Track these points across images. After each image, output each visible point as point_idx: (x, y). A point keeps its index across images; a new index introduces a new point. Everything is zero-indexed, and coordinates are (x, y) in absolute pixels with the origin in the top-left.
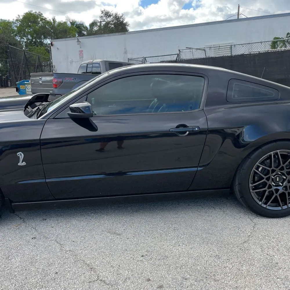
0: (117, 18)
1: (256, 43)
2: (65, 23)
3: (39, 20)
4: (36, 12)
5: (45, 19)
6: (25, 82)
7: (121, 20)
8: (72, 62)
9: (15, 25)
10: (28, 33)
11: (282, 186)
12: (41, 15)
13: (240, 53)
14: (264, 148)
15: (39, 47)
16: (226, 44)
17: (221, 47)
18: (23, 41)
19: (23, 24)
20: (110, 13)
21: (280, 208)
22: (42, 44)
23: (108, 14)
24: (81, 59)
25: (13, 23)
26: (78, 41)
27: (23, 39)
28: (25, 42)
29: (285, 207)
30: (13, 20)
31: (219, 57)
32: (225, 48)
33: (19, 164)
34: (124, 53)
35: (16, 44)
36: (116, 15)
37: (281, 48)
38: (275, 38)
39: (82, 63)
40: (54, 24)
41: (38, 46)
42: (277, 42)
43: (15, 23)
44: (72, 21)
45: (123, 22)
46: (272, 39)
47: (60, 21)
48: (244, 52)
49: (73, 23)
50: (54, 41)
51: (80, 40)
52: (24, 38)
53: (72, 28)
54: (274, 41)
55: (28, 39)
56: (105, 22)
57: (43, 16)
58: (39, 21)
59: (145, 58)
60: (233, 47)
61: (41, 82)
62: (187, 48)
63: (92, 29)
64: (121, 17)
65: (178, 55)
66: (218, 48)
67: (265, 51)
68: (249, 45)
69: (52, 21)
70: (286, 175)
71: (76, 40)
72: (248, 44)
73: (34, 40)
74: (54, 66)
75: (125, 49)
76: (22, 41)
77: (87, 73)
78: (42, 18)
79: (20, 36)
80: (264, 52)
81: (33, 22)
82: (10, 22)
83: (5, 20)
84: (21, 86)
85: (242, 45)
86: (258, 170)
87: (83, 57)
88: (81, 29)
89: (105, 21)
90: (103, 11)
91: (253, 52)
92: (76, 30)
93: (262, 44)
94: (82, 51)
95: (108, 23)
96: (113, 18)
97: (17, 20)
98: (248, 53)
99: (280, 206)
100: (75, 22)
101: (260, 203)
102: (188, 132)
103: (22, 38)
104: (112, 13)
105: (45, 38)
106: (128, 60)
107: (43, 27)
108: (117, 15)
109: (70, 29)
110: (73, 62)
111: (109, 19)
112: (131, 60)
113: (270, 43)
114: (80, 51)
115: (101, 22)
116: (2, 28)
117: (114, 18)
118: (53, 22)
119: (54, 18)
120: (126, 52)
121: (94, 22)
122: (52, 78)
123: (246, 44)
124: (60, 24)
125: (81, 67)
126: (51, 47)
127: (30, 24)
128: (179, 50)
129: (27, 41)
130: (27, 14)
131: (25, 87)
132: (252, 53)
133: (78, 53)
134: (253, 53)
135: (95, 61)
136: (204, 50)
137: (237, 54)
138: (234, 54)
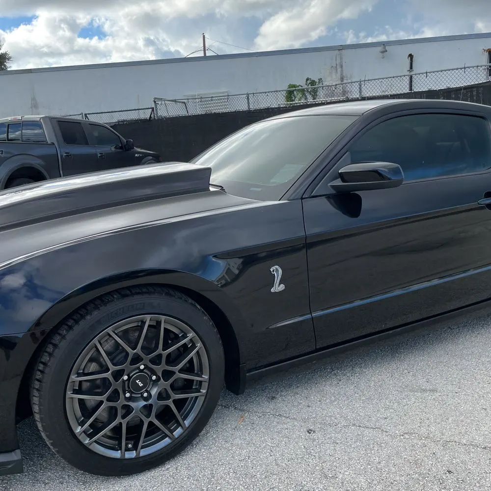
13: (264, 105)
16: (221, 93)
17: (214, 98)
31: (228, 112)
32: (221, 99)
34: (31, 107)
37: (300, 100)
38: (291, 86)
42: (293, 91)
46: (286, 88)
48: (269, 105)
54: (289, 91)
59: (86, 115)
60: (252, 97)
65: (153, 110)
66: (210, 99)
68: (277, 93)
72: (274, 92)
75: (34, 99)
85: (265, 93)
98: (276, 107)
113: (284, 93)
120: (35, 106)
123: (272, 92)
132: (282, 106)
134: (284, 106)
136: (184, 103)
137: (258, 107)
138: (252, 108)
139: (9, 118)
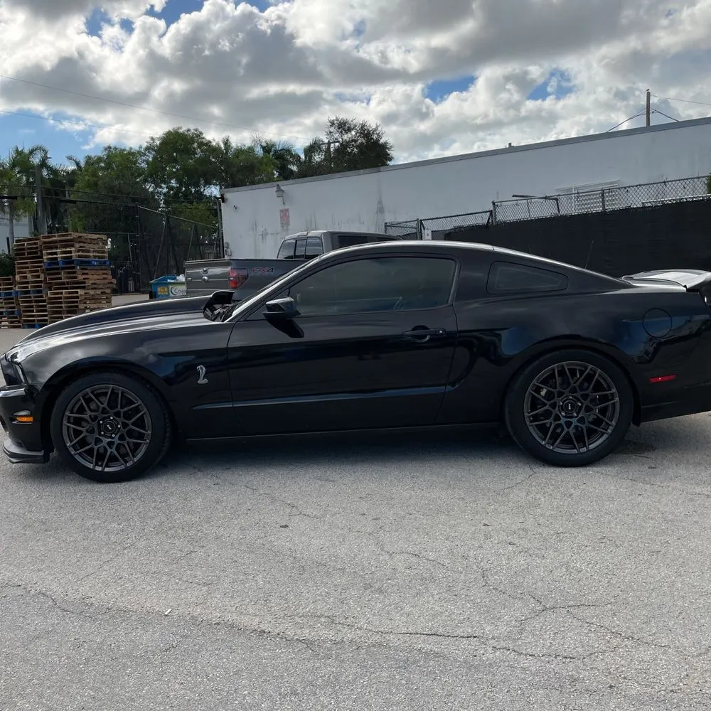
0: (365, 133)
1: (654, 184)
2: (251, 149)
3: (195, 145)
4: (189, 130)
5: (208, 144)
6: (169, 281)
7: (375, 137)
8: (264, 235)
9: (144, 158)
10: (171, 176)
11: (576, 417)
12: (199, 135)
14: (542, 359)
15: (194, 203)
17: (581, 195)
18: (160, 193)
19: (161, 157)
20: (350, 124)
21: (575, 451)
22: (200, 196)
23: (345, 126)
24: (285, 228)
25: (140, 155)
26: (279, 190)
27: (161, 187)
28: (165, 194)
29: (583, 450)
30: (141, 147)
33: (199, 382)
34: (377, 212)
35: (146, 200)
36: (362, 127)
39: (287, 238)
40: (227, 152)
41: (191, 203)
43: (145, 155)
44: (264, 144)
45: (378, 141)
47: (239, 145)
48: (630, 204)
49: (267, 148)
50: (228, 192)
51: (282, 188)
52: (163, 185)
53: (265, 160)
55: (170, 188)
56: (337, 144)
57: (203, 138)
58: (194, 148)
59: (421, 221)
60: (607, 194)
61: (206, 278)
62: (514, 196)
63: (310, 160)
64: (376, 130)
65: (491, 214)
67: (674, 200)
68: (640, 188)
69: (222, 146)
70: (582, 401)
71: (275, 189)
72: (637, 186)
73: (184, 189)
74: (228, 244)
75: (380, 202)
76: (158, 192)
77: (295, 256)
78: (202, 142)
79: (154, 180)
80: (673, 203)
81: (183, 151)
82: (133, 154)
83: (123, 148)
84: (159, 289)
85: (625, 188)
86: (539, 394)
87: (288, 224)
88: (287, 160)
89: (338, 142)
90: (333, 120)
91: (650, 202)
92: (274, 164)
93: (668, 186)
94: (287, 210)
95: (344, 146)
96: (356, 134)
97: (148, 149)
98: (639, 206)
99: (575, 448)
100: (273, 145)
101: (543, 443)
102: (428, 338)
103: (158, 186)
104: (354, 122)
105: (208, 183)
106: (386, 226)
107: (204, 161)
108: (366, 128)
109: (261, 161)
110: (267, 233)
111: (347, 137)
112: (392, 225)
114: (281, 211)
115: (329, 143)
116: (117, 167)
117: (358, 134)
118: (223, 148)
119: (228, 140)
120: (381, 210)
121: (315, 143)
122: (228, 269)
123: (633, 186)
124: (240, 152)
125: (284, 245)
126: (222, 204)
127: (175, 154)
128: (494, 203)
129: (168, 192)
130: (169, 133)
131: (168, 289)
132: (646, 205)
133: (278, 215)
134: (649, 205)
135: (313, 233)
136: (557, 200)
137: (616, 207)
138: (609, 208)
139: (298, 234)
